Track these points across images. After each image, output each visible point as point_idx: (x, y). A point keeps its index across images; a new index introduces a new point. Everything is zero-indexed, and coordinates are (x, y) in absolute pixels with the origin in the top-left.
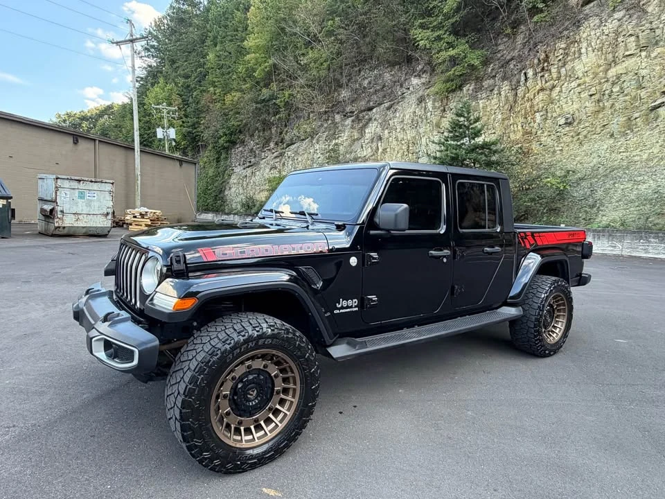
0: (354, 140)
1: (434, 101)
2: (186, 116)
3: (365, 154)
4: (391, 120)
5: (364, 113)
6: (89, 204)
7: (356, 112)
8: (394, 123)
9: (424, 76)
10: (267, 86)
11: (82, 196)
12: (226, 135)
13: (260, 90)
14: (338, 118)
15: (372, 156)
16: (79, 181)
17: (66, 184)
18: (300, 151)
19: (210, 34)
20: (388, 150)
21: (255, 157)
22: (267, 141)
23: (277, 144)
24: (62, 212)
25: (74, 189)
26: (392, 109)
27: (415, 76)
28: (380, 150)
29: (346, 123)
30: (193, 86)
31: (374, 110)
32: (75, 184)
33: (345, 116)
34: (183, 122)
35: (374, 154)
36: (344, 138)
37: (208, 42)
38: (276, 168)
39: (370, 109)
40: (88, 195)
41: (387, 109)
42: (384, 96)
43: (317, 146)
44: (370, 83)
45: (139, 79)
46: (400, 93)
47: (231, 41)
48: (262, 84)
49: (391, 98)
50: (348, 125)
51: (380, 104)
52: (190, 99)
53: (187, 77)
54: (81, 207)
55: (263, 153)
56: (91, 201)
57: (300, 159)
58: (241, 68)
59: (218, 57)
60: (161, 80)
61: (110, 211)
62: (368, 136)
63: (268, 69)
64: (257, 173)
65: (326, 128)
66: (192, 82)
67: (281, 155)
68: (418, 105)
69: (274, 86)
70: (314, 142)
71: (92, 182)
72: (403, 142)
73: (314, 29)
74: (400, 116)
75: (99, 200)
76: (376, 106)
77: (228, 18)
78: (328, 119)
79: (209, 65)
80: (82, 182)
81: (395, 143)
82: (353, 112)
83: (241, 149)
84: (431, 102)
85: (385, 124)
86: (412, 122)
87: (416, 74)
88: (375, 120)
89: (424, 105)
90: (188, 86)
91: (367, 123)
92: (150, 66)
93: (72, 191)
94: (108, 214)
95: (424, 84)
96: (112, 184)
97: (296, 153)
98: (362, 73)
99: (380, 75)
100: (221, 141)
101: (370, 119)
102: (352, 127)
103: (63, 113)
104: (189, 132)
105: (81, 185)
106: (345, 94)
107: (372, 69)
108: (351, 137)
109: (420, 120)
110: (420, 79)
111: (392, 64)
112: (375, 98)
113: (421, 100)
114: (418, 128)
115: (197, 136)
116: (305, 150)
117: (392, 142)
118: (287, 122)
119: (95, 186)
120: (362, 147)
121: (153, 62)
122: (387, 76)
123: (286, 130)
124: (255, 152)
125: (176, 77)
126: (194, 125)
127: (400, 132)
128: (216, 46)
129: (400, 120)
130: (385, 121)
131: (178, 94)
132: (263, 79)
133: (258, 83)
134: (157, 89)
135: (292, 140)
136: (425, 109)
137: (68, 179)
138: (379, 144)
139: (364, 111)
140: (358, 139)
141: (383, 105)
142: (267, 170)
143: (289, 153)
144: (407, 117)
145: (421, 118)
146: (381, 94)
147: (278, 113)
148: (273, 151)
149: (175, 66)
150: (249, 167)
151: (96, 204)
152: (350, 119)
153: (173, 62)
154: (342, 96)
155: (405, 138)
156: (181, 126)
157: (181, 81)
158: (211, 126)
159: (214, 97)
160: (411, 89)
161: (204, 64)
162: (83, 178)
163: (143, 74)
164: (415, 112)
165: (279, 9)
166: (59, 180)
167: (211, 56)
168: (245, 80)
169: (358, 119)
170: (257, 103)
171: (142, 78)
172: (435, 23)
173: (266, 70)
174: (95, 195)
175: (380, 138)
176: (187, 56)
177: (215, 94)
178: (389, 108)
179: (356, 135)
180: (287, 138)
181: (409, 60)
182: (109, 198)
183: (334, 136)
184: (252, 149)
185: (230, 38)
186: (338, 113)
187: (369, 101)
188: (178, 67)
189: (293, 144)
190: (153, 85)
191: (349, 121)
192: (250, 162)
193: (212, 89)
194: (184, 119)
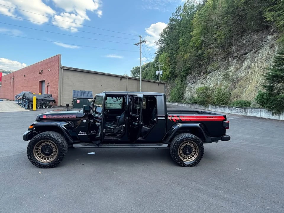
0: (237, 69)
1: (279, 46)
2: (171, 65)
3: (242, 75)
4: (255, 58)
5: (243, 56)
7: (239, 56)
8: (257, 59)
9: (274, 34)
10: (201, 49)
12: (185, 71)
13: (198, 51)
14: (230, 59)
15: (245, 76)
18: (213, 76)
19: (181, 31)
20: (253, 73)
21: (195, 79)
22: (200, 72)
23: (204, 73)
26: (257, 53)
27: (270, 35)
28: (250, 73)
29: (234, 62)
30: (174, 53)
31: (248, 54)
33: (233, 58)
34: (170, 67)
35: (246, 75)
36: (232, 68)
37: (180, 35)
38: (203, 83)
39: (246, 54)
41: (254, 53)
42: (253, 47)
43: (220, 73)
44: (246, 41)
45: (157, 53)
46: (261, 44)
47: (189, 33)
48: (199, 48)
49: (256, 47)
50: (235, 62)
51: (251, 51)
52: (173, 58)
53: (172, 49)
55: (199, 78)
57: (213, 79)
58: (191, 43)
59: (183, 40)
60: (164, 52)
62: (244, 67)
63: (201, 42)
64: (196, 86)
65: (224, 65)
66: (174, 51)
67: (206, 77)
68: (270, 49)
69: (203, 49)
70: (218, 71)
72: (261, 68)
73: (219, 22)
74: (260, 55)
76: (249, 52)
77: (188, 24)
78: (226, 61)
79: (180, 44)
81: (257, 69)
82: (238, 56)
83: (190, 76)
84: (277, 47)
85: (253, 61)
86: (267, 58)
87: (270, 34)
88: (248, 58)
89: (273, 49)
90: (173, 53)
91: (244, 61)
92: (161, 47)
95: (274, 38)
97: (212, 76)
98: (243, 37)
99: (252, 37)
100: (183, 74)
101: (245, 59)
102: (237, 63)
103: (135, 67)
104: (172, 71)
106: (234, 48)
107: (248, 35)
108: (236, 67)
109: (271, 57)
110: (273, 36)
111: (258, 31)
112: (248, 48)
113: (272, 47)
114: (270, 61)
115: (175, 72)
116: (215, 75)
117: (256, 69)
118: (208, 63)
120: (241, 72)
121: (162, 45)
122: (255, 37)
123: (207, 67)
124: (196, 77)
125: (168, 50)
126: (174, 67)
127: (260, 64)
128: (183, 36)
129: (261, 58)
130: (252, 59)
131: (169, 57)
132: (199, 46)
133: (197, 48)
134: (162, 55)
135: (210, 71)
136: (274, 51)
138: (249, 70)
139: (243, 55)
140: (239, 69)
141: (253, 51)
142: (200, 84)
143: (209, 77)
144: (264, 55)
145: (272, 55)
146: (251, 46)
147: (205, 60)
148: (203, 76)
149: (168, 46)
150: (193, 83)
152: (236, 59)
153: (168, 44)
154: (233, 49)
155: (263, 66)
156: (169, 68)
157: (170, 51)
158: (180, 68)
159: (181, 56)
160: (268, 41)
161: (179, 43)
163: (158, 50)
164: (269, 53)
165: (206, 16)
167: (181, 40)
168: (193, 48)
169: (240, 59)
170: (196, 57)
171: (158, 52)
172: (278, 8)
173: (200, 43)
175: (250, 67)
176: (173, 41)
177: (181, 55)
178: (255, 53)
179: (238, 67)
180: (208, 70)
181: (267, 27)
183: (227, 68)
184: (195, 76)
185: (188, 32)
186: (230, 57)
187: (245, 50)
188: (169, 46)
189: (211, 72)
190: (161, 54)
191: (235, 61)
192: (193, 81)
193: (180, 53)
194: (170, 66)
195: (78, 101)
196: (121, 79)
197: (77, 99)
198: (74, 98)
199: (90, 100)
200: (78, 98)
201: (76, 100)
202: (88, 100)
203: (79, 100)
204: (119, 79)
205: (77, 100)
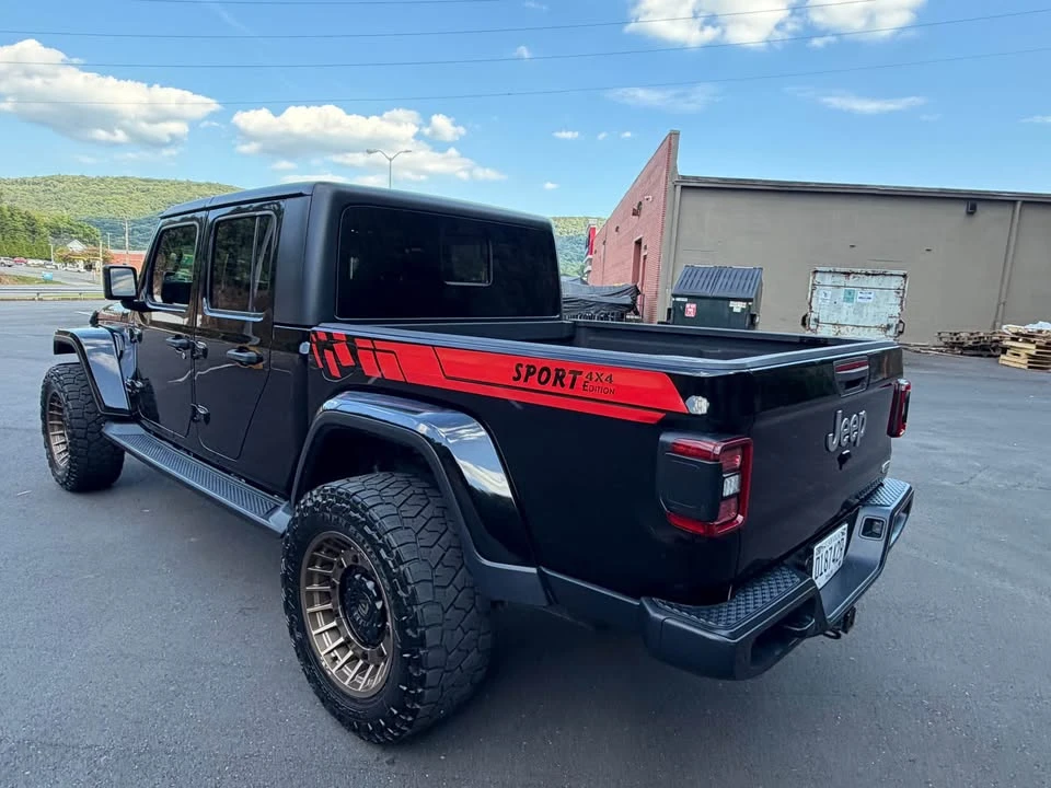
6: (859, 310)
11: (849, 297)
16: (847, 274)
17: (828, 279)
24: (817, 320)
25: (839, 287)
32: (841, 280)
40: (860, 295)
54: (846, 314)
56: (863, 305)
61: (894, 322)
71: (867, 274)
75: (876, 305)
80: (851, 276)
93: (836, 290)
94: (889, 327)
96: (904, 276)
105: (851, 281)
119: (873, 282)
137: (830, 272)
151: (871, 311)
162: (854, 270)
166: (818, 275)
174: (871, 296)
182: (894, 299)
195: (691, 310)
196: (972, 211)
197: (686, 300)
198: (675, 296)
199: (737, 307)
200: (692, 298)
201: (685, 303)
202: (732, 304)
203: (694, 306)
204: (962, 209)
205: (688, 306)
